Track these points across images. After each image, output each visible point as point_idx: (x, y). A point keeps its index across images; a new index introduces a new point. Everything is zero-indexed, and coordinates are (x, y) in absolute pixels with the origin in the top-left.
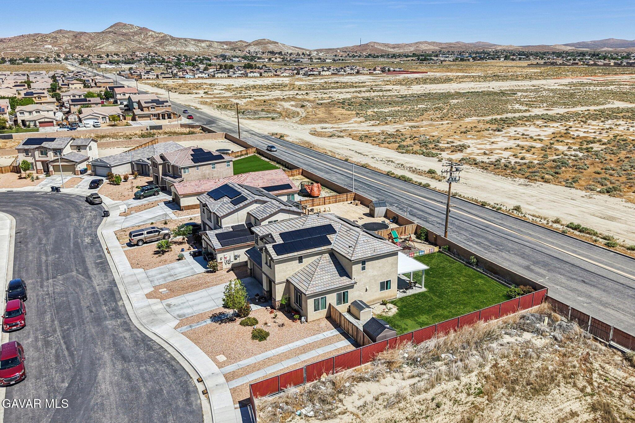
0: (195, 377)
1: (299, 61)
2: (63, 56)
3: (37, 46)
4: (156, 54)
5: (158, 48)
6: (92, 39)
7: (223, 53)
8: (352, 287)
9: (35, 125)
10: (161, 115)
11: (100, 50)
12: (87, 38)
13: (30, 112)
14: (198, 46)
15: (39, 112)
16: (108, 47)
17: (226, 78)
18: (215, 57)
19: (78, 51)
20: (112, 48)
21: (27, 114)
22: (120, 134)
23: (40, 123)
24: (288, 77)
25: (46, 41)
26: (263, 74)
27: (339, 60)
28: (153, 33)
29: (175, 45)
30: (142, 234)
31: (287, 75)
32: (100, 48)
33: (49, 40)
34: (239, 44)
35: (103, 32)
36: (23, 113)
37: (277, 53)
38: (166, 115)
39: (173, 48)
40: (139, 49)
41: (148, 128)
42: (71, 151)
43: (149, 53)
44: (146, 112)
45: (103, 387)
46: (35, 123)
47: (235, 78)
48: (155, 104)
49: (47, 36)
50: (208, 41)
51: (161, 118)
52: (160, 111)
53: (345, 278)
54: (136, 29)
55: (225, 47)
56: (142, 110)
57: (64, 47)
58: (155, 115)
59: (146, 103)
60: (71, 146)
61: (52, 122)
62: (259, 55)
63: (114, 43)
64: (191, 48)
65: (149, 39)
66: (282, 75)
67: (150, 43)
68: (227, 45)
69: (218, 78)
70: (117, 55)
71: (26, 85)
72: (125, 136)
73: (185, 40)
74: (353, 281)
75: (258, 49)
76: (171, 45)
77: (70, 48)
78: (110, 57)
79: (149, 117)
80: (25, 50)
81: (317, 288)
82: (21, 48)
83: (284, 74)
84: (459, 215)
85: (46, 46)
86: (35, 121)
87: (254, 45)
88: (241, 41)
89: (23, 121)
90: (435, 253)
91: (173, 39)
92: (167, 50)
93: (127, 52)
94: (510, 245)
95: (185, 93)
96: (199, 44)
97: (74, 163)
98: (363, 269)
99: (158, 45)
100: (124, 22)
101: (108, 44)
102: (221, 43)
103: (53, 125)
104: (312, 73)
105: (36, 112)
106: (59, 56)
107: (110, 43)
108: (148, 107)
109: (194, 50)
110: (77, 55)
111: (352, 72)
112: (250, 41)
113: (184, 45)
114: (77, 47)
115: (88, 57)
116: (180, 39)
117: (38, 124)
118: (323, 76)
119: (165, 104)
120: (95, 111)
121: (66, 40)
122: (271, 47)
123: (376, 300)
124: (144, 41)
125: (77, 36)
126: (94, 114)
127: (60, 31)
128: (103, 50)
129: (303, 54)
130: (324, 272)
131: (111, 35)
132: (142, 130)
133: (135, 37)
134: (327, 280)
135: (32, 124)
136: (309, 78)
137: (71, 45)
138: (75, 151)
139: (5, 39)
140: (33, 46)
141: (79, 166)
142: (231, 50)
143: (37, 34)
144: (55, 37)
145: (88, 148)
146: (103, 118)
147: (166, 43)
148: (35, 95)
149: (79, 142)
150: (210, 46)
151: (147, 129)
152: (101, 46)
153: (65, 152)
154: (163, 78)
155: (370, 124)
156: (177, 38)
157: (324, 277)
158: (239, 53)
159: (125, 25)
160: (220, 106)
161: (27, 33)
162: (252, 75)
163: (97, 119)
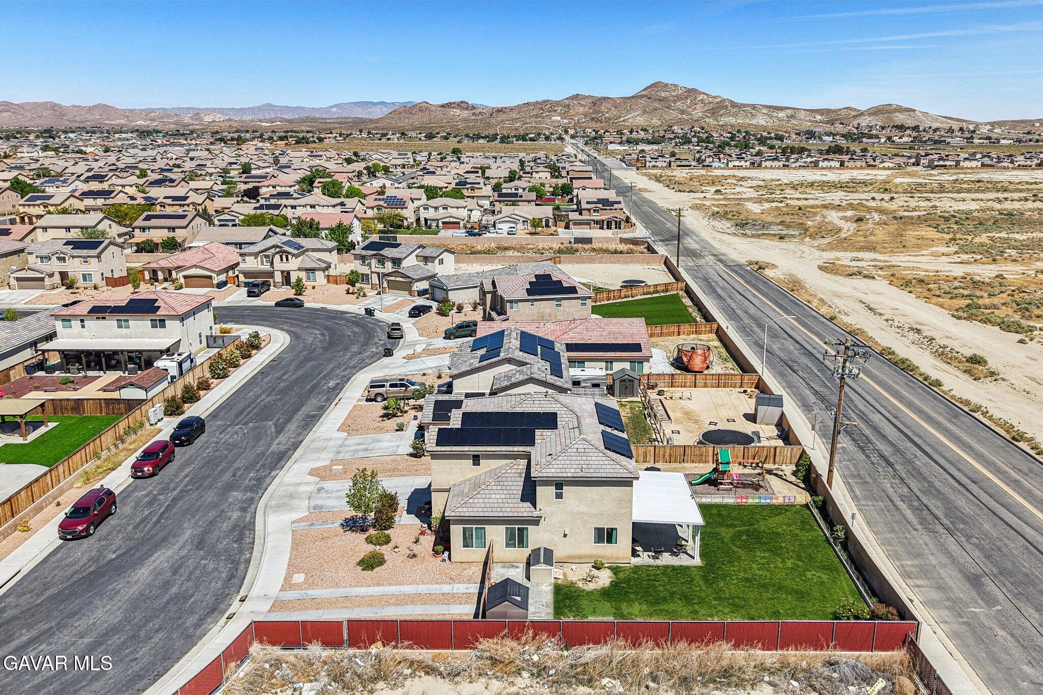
0: (242, 593)
1: (945, 141)
2: (571, 132)
3: (543, 117)
4: (703, 129)
5: (707, 120)
6: (616, 107)
7: (812, 128)
8: (536, 522)
9: (437, 226)
10: (605, 223)
11: (623, 123)
12: (609, 106)
13: (436, 208)
14: (771, 117)
15: (446, 208)
16: (637, 119)
17: (779, 168)
18: (796, 134)
19: (593, 124)
20: (641, 121)
21: (431, 210)
22: (529, 247)
23: (443, 223)
24: (892, 169)
25: (555, 111)
26: (846, 164)
27: (1030, 140)
28: (705, 97)
29: (735, 115)
30: (383, 386)
31: (891, 165)
32: (624, 121)
33: (559, 109)
34: (843, 113)
35: (633, 97)
36: (428, 209)
37: (909, 128)
38: (613, 223)
39: (731, 120)
40: (680, 122)
41: (572, 240)
42: (417, 263)
43: (693, 127)
44: (586, 216)
45: (143, 570)
46: (438, 224)
47: (795, 168)
48: (600, 206)
49: (557, 103)
50: (790, 108)
51: (605, 226)
52: (605, 216)
53: (528, 504)
54: (681, 92)
55: (818, 117)
56: (581, 214)
57: (576, 119)
58: (597, 222)
59: (588, 203)
60: (417, 256)
61: (458, 223)
62: (874, 132)
63: (645, 112)
64: (761, 120)
65: (698, 107)
66: (881, 166)
67: (698, 112)
68: (822, 114)
69: (766, 167)
70: (645, 130)
71: (480, 171)
72: (536, 250)
73: (754, 107)
74: (536, 513)
75: (877, 121)
76: (729, 114)
77: (584, 120)
78: (634, 133)
79: (589, 224)
80: (526, 124)
81: (470, 509)
82: (523, 121)
83: (886, 165)
84: (941, 449)
85: (554, 118)
86: (438, 220)
87: (870, 115)
88: (848, 108)
89: (426, 220)
90: (794, 506)
91: (734, 105)
92: (721, 123)
93: (661, 125)
94: (987, 526)
95: (684, 191)
96: (775, 114)
97: (410, 280)
98: (559, 496)
99: (709, 115)
100: (666, 82)
101: (636, 114)
102: (812, 111)
103: (459, 228)
104: (941, 163)
105: (444, 208)
106: (566, 132)
107: (639, 112)
108: (589, 210)
109: (764, 123)
110: (590, 130)
111: (1029, 163)
112: (863, 108)
113: (749, 115)
114: (592, 119)
115: (604, 133)
116: (745, 105)
117: (441, 225)
118: (963, 168)
119: (616, 206)
120: (516, 212)
121: (581, 109)
122: (900, 118)
123: (586, 556)
124: (690, 110)
125: (597, 102)
126: (513, 216)
127: (576, 97)
128: (627, 124)
129: (961, 129)
130: (499, 487)
131: (643, 101)
132: (562, 244)
133: (677, 104)
134: (495, 501)
135: (434, 224)
136: (933, 172)
137: (586, 116)
138: (421, 264)
139: (506, 108)
140: (538, 118)
141: (416, 284)
142: (827, 122)
143: (546, 101)
144: (565, 106)
145: (437, 261)
146: (523, 221)
147: (722, 112)
148: (468, 186)
149: (428, 252)
150: (792, 116)
151: (570, 242)
152: (626, 118)
153: (405, 264)
154: (678, 166)
155: (959, 260)
156: (741, 104)
157: (493, 496)
158: (839, 128)
159: (667, 85)
160: (718, 213)
161: (533, 101)
162: (826, 164)
163: (516, 223)
